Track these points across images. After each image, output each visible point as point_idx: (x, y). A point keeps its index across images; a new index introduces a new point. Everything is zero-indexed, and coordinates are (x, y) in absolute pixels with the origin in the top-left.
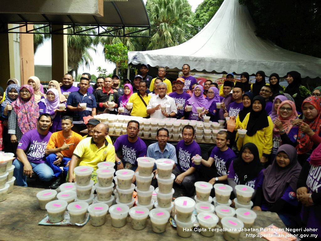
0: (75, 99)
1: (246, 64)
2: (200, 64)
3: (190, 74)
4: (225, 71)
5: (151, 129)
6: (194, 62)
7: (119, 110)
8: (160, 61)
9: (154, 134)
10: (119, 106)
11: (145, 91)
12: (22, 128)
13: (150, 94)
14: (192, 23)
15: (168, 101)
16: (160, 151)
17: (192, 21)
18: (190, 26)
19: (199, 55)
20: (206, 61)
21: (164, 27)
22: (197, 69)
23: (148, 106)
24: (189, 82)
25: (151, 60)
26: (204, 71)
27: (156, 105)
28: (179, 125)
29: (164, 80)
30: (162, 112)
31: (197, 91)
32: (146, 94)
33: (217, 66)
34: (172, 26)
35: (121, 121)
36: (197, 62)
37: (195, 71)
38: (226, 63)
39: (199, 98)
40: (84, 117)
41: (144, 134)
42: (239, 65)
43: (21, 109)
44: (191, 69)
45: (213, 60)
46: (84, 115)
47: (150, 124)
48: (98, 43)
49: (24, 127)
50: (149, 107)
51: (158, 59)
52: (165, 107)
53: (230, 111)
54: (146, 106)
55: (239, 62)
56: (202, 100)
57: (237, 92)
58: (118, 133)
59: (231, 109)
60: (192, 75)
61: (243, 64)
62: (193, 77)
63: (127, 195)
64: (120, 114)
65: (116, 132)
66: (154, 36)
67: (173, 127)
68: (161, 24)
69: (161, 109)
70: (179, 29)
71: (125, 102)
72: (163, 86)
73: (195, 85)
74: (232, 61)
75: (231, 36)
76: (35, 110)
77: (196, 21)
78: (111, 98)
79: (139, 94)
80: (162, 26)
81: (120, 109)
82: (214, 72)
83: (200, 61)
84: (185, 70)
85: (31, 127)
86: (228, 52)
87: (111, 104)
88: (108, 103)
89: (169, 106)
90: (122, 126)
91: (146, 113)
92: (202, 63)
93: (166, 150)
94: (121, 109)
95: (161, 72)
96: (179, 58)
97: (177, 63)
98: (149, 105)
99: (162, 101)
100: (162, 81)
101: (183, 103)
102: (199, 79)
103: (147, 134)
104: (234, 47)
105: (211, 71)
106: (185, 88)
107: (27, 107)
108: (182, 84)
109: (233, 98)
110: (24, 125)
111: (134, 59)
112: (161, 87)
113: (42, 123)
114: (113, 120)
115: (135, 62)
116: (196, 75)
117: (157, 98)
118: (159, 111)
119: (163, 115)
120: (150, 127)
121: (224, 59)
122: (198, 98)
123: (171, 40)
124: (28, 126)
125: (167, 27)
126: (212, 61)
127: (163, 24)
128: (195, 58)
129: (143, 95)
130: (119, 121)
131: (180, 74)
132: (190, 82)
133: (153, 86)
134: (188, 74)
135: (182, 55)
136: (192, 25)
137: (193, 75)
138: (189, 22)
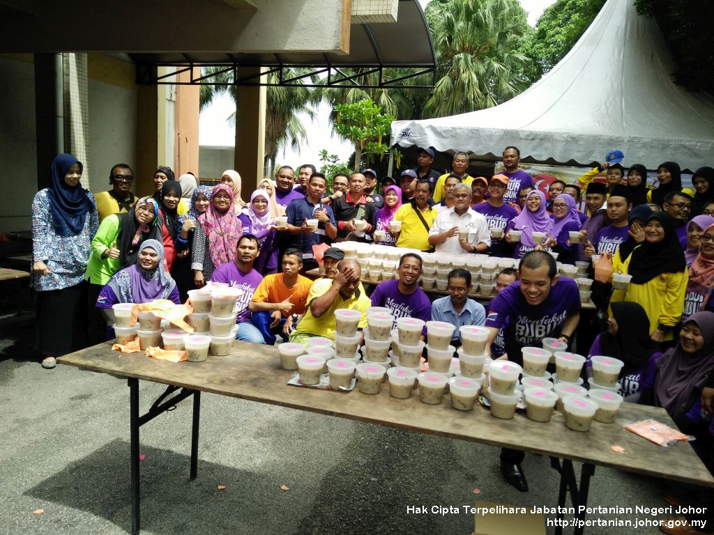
0: (300, 213)
1: (644, 145)
2: (541, 145)
3: (519, 167)
4: (597, 161)
5: (439, 272)
6: (528, 142)
7: (376, 236)
8: (457, 139)
9: (442, 283)
10: (375, 229)
11: (426, 200)
12: (215, 260)
13: (437, 208)
14: (527, 50)
15: (473, 220)
16: (454, 312)
17: (528, 45)
18: (522, 57)
19: (541, 127)
20: (556, 139)
21: (462, 62)
22: (536, 156)
23: (431, 229)
24: (515, 184)
25: (438, 139)
26: (551, 162)
27: (447, 227)
28: (493, 267)
29: (465, 178)
30: (461, 241)
31: (534, 201)
32: (428, 205)
33: (578, 151)
34: (482, 60)
35: (380, 254)
36: (536, 141)
37: (529, 160)
38: (600, 144)
39: (537, 215)
40: (313, 246)
41: (424, 282)
42: (629, 149)
43: (214, 226)
44: (523, 156)
45: (572, 138)
46: (314, 242)
47: (437, 264)
48: (320, 100)
49: (218, 258)
50: (433, 231)
51: (452, 136)
52: (466, 232)
53: (600, 244)
54: (428, 229)
55: (629, 141)
56: (544, 219)
57: (618, 205)
58: (374, 277)
59: (604, 239)
60: (523, 168)
61: (639, 145)
62: (526, 173)
63: (413, 354)
64: (376, 243)
65: (371, 275)
66: (440, 81)
67: (481, 270)
68: (457, 56)
69: (458, 237)
70: (496, 65)
71: (387, 221)
72: (465, 191)
73: (529, 189)
74: (612, 140)
75: (615, 86)
76: (237, 229)
77: (537, 46)
78: (361, 212)
79: (414, 207)
80: (459, 59)
81: (377, 233)
82: (572, 163)
83: (542, 139)
84: (510, 158)
85: (228, 259)
86: (607, 120)
87: (360, 223)
88: (354, 222)
89: (474, 231)
90: (382, 263)
91: (428, 244)
92: (548, 145)
93: (467, 311)
94: (380, 233)
95: (460, 163)
96: (497, 134)
97: (492, 144)
98: (434, 227)
99: (460, 220)
100: (461, 182)
101: (503, 227)
102: (539, 178)
103: (428, 281)
104: (622, 109)
105: (565, 161)
106: (507, 195)
107: (224, 224)
108: (503, 187)
109: (608, 217)
110: (219, 255)
111: (403, 135)
112: (460, 193)
113: (242, 250)
114: (366, 252)
115: (405, 142)
116: (533, 169)
117: (451, 214)
118: (455, 239)
119: (461, 249)
120: (436, 268)
121: (595, 136)
122: (534, 215)
123: (479, 91)
124: (225, 257)
125: (470, 62)
126: (570, 139)
127: (462, 55)
128: (531, 133)
129: (422, 208)
130: (377, 256)
131: (498, 167)
132: (519, 184)
133: (440, 191)
134: (515, 167)
135: (504, 128)
136: (528, 55)
137: (527, 169)
138: (520, 49)
